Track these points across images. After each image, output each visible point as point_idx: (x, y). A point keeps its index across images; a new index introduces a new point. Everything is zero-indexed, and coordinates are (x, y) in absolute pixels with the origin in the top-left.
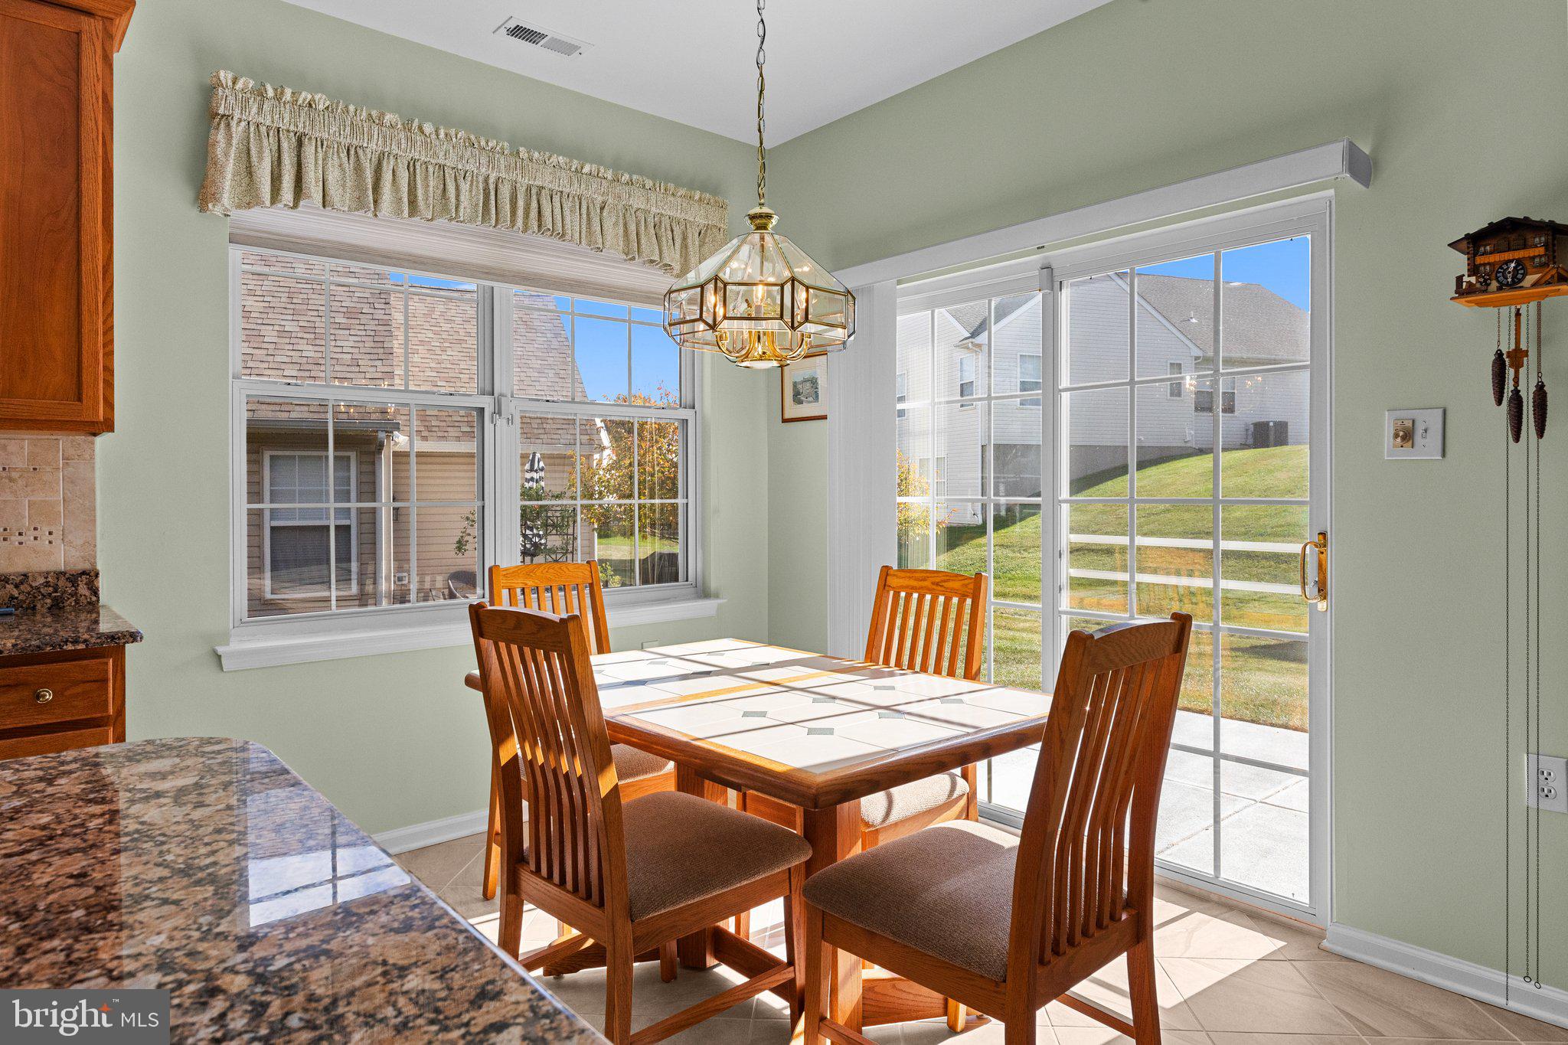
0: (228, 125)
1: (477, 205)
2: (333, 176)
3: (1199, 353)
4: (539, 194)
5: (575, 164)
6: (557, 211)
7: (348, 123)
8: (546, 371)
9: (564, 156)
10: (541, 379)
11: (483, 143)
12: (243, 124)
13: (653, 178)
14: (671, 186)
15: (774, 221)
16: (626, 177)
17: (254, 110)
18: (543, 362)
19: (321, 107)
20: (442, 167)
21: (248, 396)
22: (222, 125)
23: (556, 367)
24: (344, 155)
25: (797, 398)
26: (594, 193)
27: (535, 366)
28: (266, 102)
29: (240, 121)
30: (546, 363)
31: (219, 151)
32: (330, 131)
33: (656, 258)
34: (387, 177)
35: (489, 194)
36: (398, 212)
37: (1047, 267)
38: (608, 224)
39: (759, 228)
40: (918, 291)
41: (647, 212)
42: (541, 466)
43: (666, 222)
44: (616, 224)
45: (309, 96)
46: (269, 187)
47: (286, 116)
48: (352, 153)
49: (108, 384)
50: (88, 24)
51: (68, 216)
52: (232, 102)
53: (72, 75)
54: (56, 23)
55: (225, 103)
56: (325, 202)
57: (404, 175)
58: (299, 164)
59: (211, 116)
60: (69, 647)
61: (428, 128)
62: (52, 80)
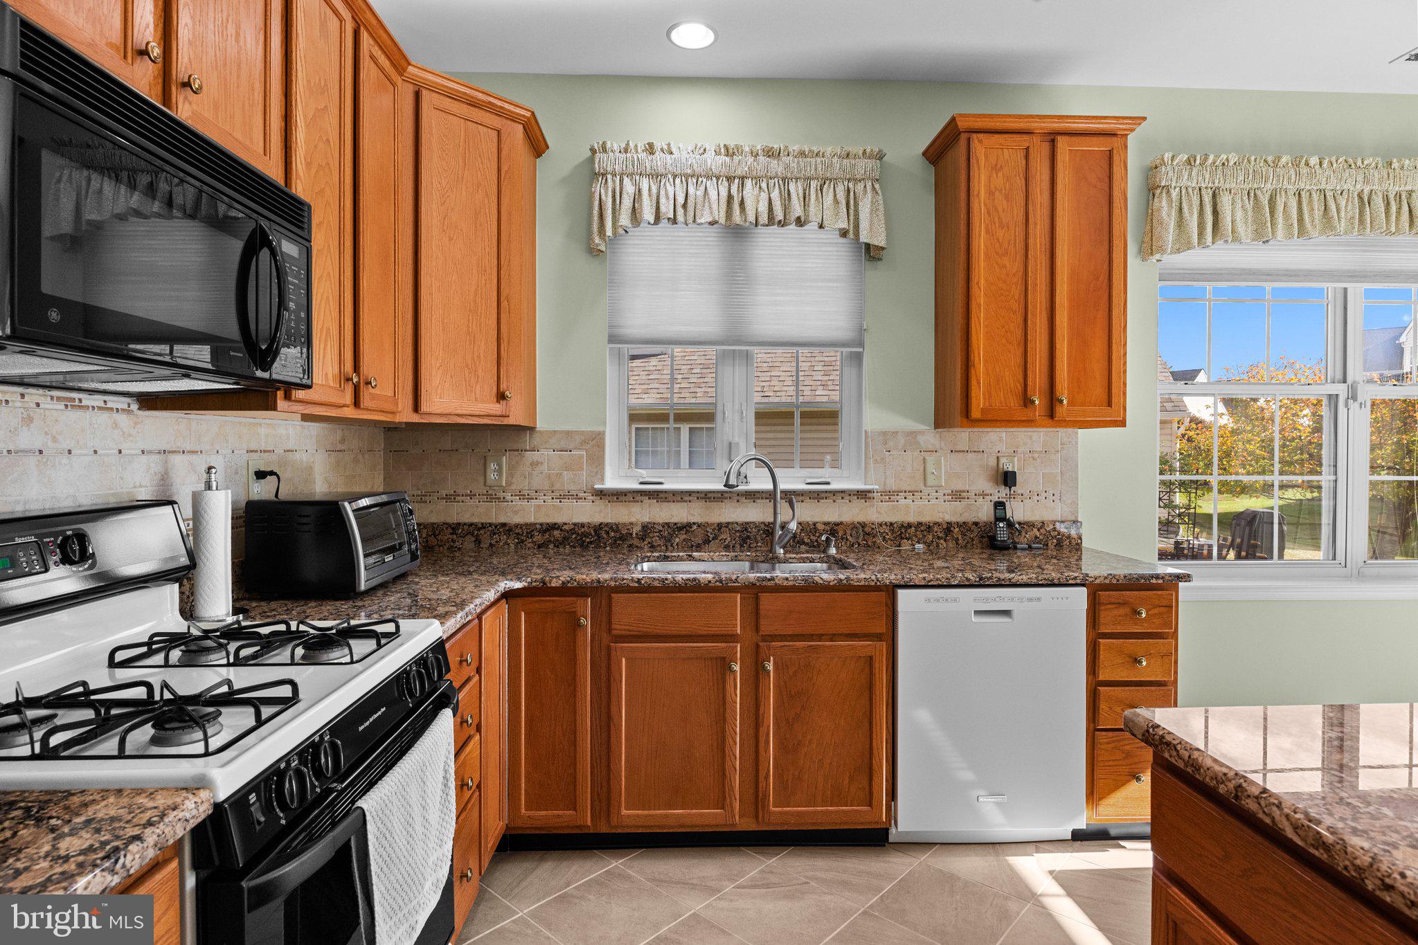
0: (1168, 192)
1: (1353, 218)
2: (1240, 215)
4: (1409, 198)
7: (1251, 171)
11: (1359, 164)
12: (1178, 189)
17: (1186, 177)
19: (1231, 163)
20: (1323, 191)
21: (1161, 394)
22: (1164, 194)
24: (1245, 198)
28: (1194, 169)
29: (1175, 188)
31: (1164, 213)
32: (1236, 182)
34: (1280, 209)
35: (1365, 203)
36: (1289, 236)
45: (1224, 157)
46: (1196, 232)
47: (1207, 176)
48: (1252, 195)
49: (1125, 394)
50: (1115, 142)
51: (1103, 278)
52: (1171, 174)
53: (1107, 180)
54: (1098, 146)
55: (1166, 177)
56: (1236, 239)
57: (1293, 203)
58: (1215, 212)
59: (1151, 189)
60: (1154, 581)
61: (1314, 161)
62: (1095, 187)
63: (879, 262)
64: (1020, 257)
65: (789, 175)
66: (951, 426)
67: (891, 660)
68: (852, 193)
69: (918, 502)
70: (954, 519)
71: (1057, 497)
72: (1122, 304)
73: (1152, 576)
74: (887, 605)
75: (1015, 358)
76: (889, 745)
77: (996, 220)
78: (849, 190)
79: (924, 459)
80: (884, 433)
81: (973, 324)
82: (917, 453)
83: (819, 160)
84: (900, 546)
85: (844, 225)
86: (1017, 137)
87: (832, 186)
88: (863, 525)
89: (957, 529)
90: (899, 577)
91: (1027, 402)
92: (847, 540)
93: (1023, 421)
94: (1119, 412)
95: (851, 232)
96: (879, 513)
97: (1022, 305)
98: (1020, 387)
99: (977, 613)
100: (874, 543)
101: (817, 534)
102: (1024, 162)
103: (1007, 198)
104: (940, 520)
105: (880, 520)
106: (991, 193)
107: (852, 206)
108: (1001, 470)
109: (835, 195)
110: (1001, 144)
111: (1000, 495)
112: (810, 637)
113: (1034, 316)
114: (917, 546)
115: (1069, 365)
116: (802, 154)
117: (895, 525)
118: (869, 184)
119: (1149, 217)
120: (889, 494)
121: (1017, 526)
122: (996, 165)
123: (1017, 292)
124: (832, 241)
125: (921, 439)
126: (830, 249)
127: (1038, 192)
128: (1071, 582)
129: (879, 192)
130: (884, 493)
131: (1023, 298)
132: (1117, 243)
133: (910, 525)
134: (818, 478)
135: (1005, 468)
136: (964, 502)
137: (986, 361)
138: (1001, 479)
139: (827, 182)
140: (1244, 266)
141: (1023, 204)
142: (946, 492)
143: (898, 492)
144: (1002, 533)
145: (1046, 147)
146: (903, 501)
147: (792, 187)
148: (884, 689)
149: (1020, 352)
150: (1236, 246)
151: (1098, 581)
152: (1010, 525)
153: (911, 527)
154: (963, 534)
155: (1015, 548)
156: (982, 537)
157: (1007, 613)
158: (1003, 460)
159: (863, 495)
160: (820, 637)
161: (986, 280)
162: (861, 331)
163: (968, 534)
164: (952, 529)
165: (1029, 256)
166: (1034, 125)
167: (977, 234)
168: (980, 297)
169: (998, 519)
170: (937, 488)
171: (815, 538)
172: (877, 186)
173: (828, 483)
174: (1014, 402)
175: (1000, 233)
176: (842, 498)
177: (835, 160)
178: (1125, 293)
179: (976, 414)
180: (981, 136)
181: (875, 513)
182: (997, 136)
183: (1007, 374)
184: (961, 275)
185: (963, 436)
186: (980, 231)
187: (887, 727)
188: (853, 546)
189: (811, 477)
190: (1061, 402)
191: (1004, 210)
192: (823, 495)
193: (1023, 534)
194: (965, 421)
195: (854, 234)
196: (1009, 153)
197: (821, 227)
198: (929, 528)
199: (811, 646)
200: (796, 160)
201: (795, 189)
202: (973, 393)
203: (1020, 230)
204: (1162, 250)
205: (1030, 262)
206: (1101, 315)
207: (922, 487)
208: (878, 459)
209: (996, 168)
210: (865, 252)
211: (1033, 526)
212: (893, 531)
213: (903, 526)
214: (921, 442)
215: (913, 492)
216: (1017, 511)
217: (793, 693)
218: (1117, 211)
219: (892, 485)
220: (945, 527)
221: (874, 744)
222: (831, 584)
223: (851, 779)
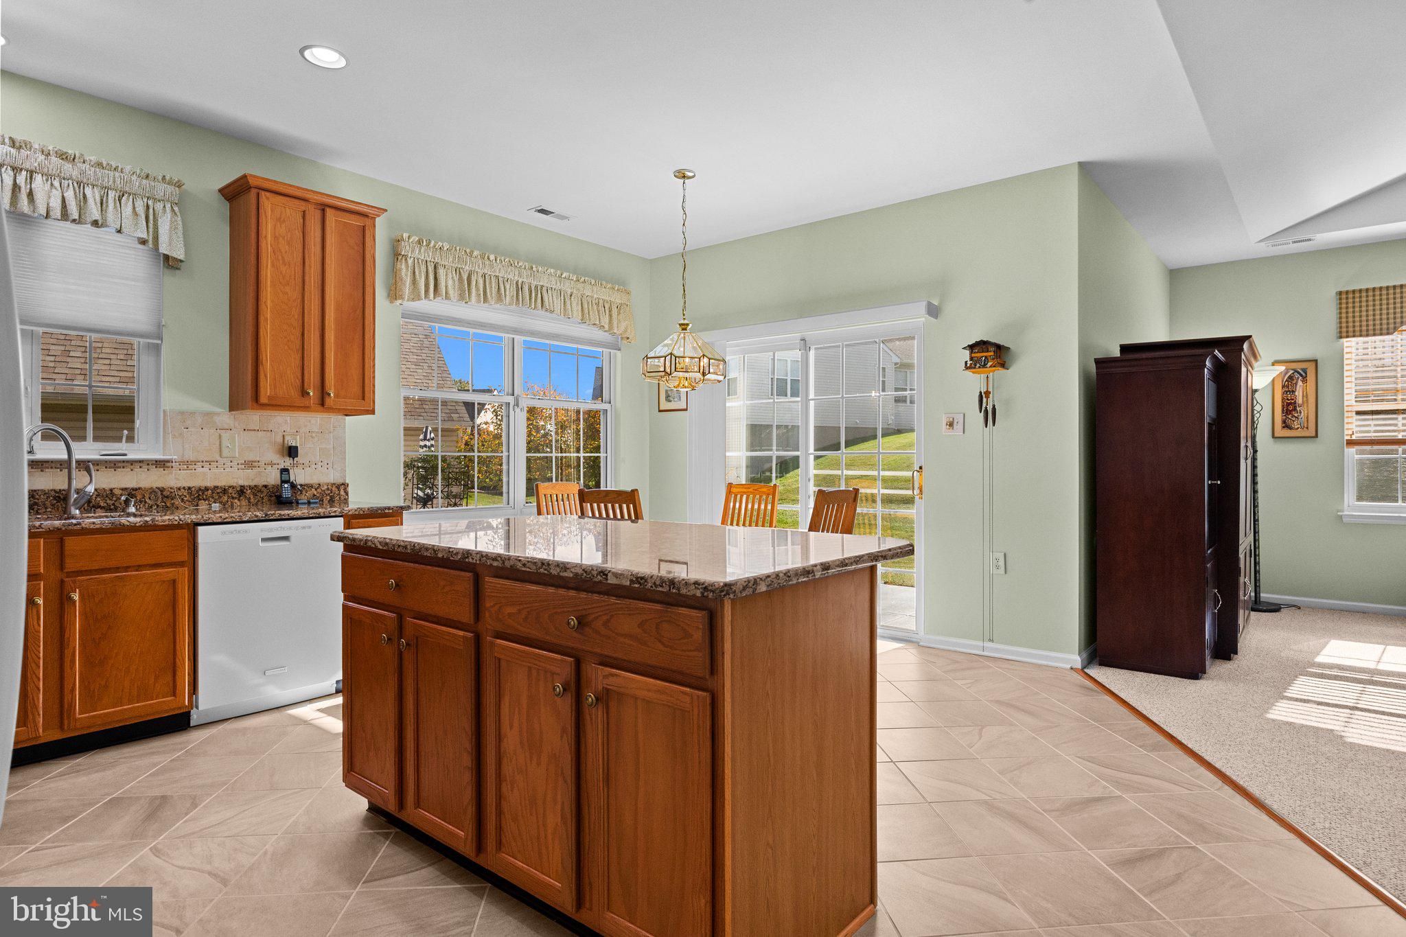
0: (406, 259)
1: (513, 296)
2: (450, 283)
3: (898, 361)
4: (541, 290)
5: (559, 273)
6: (551, 298)
7: (457, 256)
8: (421, 364)
9: (553, 268)
10: (418, 370)
11: (516, 264)
12: (412, 259)
13: (594, 278)
14: (604, 283)
15: (690, 327)
16: (583, 279)
17: (417, 252)
18: (418, 357)
19: (445, 249)
20: (497, 277)
22: (404, 260)
23: (428, 361)
24: (454, 273)
25: (668, 398)
26: (567, 287)
27: (412, 360)
28: (422, 247)
29: (411, 257)
30: (420, 357)
31: (403, 273)
32: (448, 261)
33: (598, 323)
34: (474, 283)
35: (519, 288)
36: (479, 301)
37: (803, 340)
38: (574, 304)
39: (683, 329)
40: (738, 346)
41: (592, 297)
42: (432, 436)
43: (601, 302)
44: (577, 304)
45: (441, 244)
46: (423, 289)
47: (431, 254)
48: (458, 271)
49: (374, 392)
50: (368, 222)
51: (359, 312)
52: (408, 248)
53: (361, 246)
54: (356, 221)
55: (405, 249)
56: (447, 297)
57: (481, 281)
58: (436, 279)
59: (396, 255)
60: (387, 511)
61: (492, 257)
62: (354, 249)
63: (177, 271)
64: (299, 288)
65: (85, 181)
66: (243, 408)
67: (192, 582)
68: (151, 210)
69: (217, 471)
70: (246, 483)
71: (330, 465)
72: (372, 331)
73: (386, 508)
74: (188, 540)
75: (295, 360)
76: (190, 647)
77: (280, 258)
78: (148, 207)
79: (220, 435)
80: (182, 413)
81: (261, 333)
82: (212, 431)
83: (117, 174)
84: (197, 505)
85: (144, 236)
86: (297, 202)
87: (131, 200)
88: (162, 490)
89: (249, 491)
90: (200, 517)
91: (304, 393)
92: (146, 502)
93: (301, 407)
94: (370, 404)
95: (150, 242)
96: (178, 479)
97: (301, 322)
98: (299, 382)
99: (264, 540)
100: (173, 504)
101: (114, 499)
102: (302, 221)
103: (289, 243)
104: (234, 485)
105: (179, 485)
106: (276, 238)
107: (151, 219)
108: (286, 445)
109: (134, 208)
110: (284, 204)
111: (285, 464)
112: (117, 569)
113: (309, 331)
114: (213, 505)
115: (335, 370)
116: (99, 165)
117: (193, 489)
118: (168, 206)
119: (393, 273)
120: (188, 464)
121: (299, 487)
122: (280, 218)
123: (296, 313)
124: (129, 245)
125: (216, 419)
126: (127, 251)
127: (312, 244)
128: (332, 514)
129: (178, 214)
130: (181, 463)
131: (301, 318)
132: (368, 290)
133: (207, 489)
134: (115, 450)
135: (290, 444)
136: (255, 470)
137: (272, 361)
138: (286, 452)
139: (126, 195)
140: (454, 316)
141: (301, 250)
142: (240, 462)
143: (195, 463)
144: (287, 492)
145: (318, 214)
146: (200, 470)
147: (88, 191)
148: (187, 603)
149: (299, 356)
150: (446, 301)
151: (350, 513)
152: (293, 486)
153: (208, 490)
154: (255, 495)
155: (298, 503)
156: (271, 496)
157: (286, 538)
158: (287, 438)
159: (161, 464)
160: (127, 569)
161: (272, 301)
162: (160, 326)
163: (259, 494)
164: (245, 490)
165: (306, 289)
166: (309, 196)
167: (265, 265)
168: (267, 313)
169: (283, 482)
170: (231, 459)
171: (111, 502)
172: (176, 209)
173: (125, 455)
174: (294, 393)
175: (283, 269)
176: (140, 467)
177: (134, 178)
178: (374, 324)
179: (263, 400)
180: (268, 194)
181: (173, 480)
182: (281, 197)
183: (289, 372)
184: (252, 294)
185: (254, 417)
186: (267, 266)
187: (189, 634)
188: (151, 507)
189: (105, 450)
190: (329, 394)
191: (286, 252)
192: (120, 465)
193: (304, 492)
194: (255, 405)
195: (153, 244)
196: (291, 211)
197: (119, 231)
198: (225, 491)
199: (117, 577)
200: (93, 169)
201: (92, 194)
202: (262, 384)
203: (299, 269)
204: (402, 297)
205: (306, 294)
206: (358, 336)
207: (218, 458)
208: (177, 434)
209: (279, 220)
210: (164, 261)
211: (312, 486)
212: (191, 494)
213: (200, 489)
214: (217, 421)
215: (210, 462)
216: (300, 476)
217: (99, 617)
218: (368, 268)
219: (189, 456)
220: (238, 489)
221: (178, 647)
222: (137, 525)
223: (157, 678)
